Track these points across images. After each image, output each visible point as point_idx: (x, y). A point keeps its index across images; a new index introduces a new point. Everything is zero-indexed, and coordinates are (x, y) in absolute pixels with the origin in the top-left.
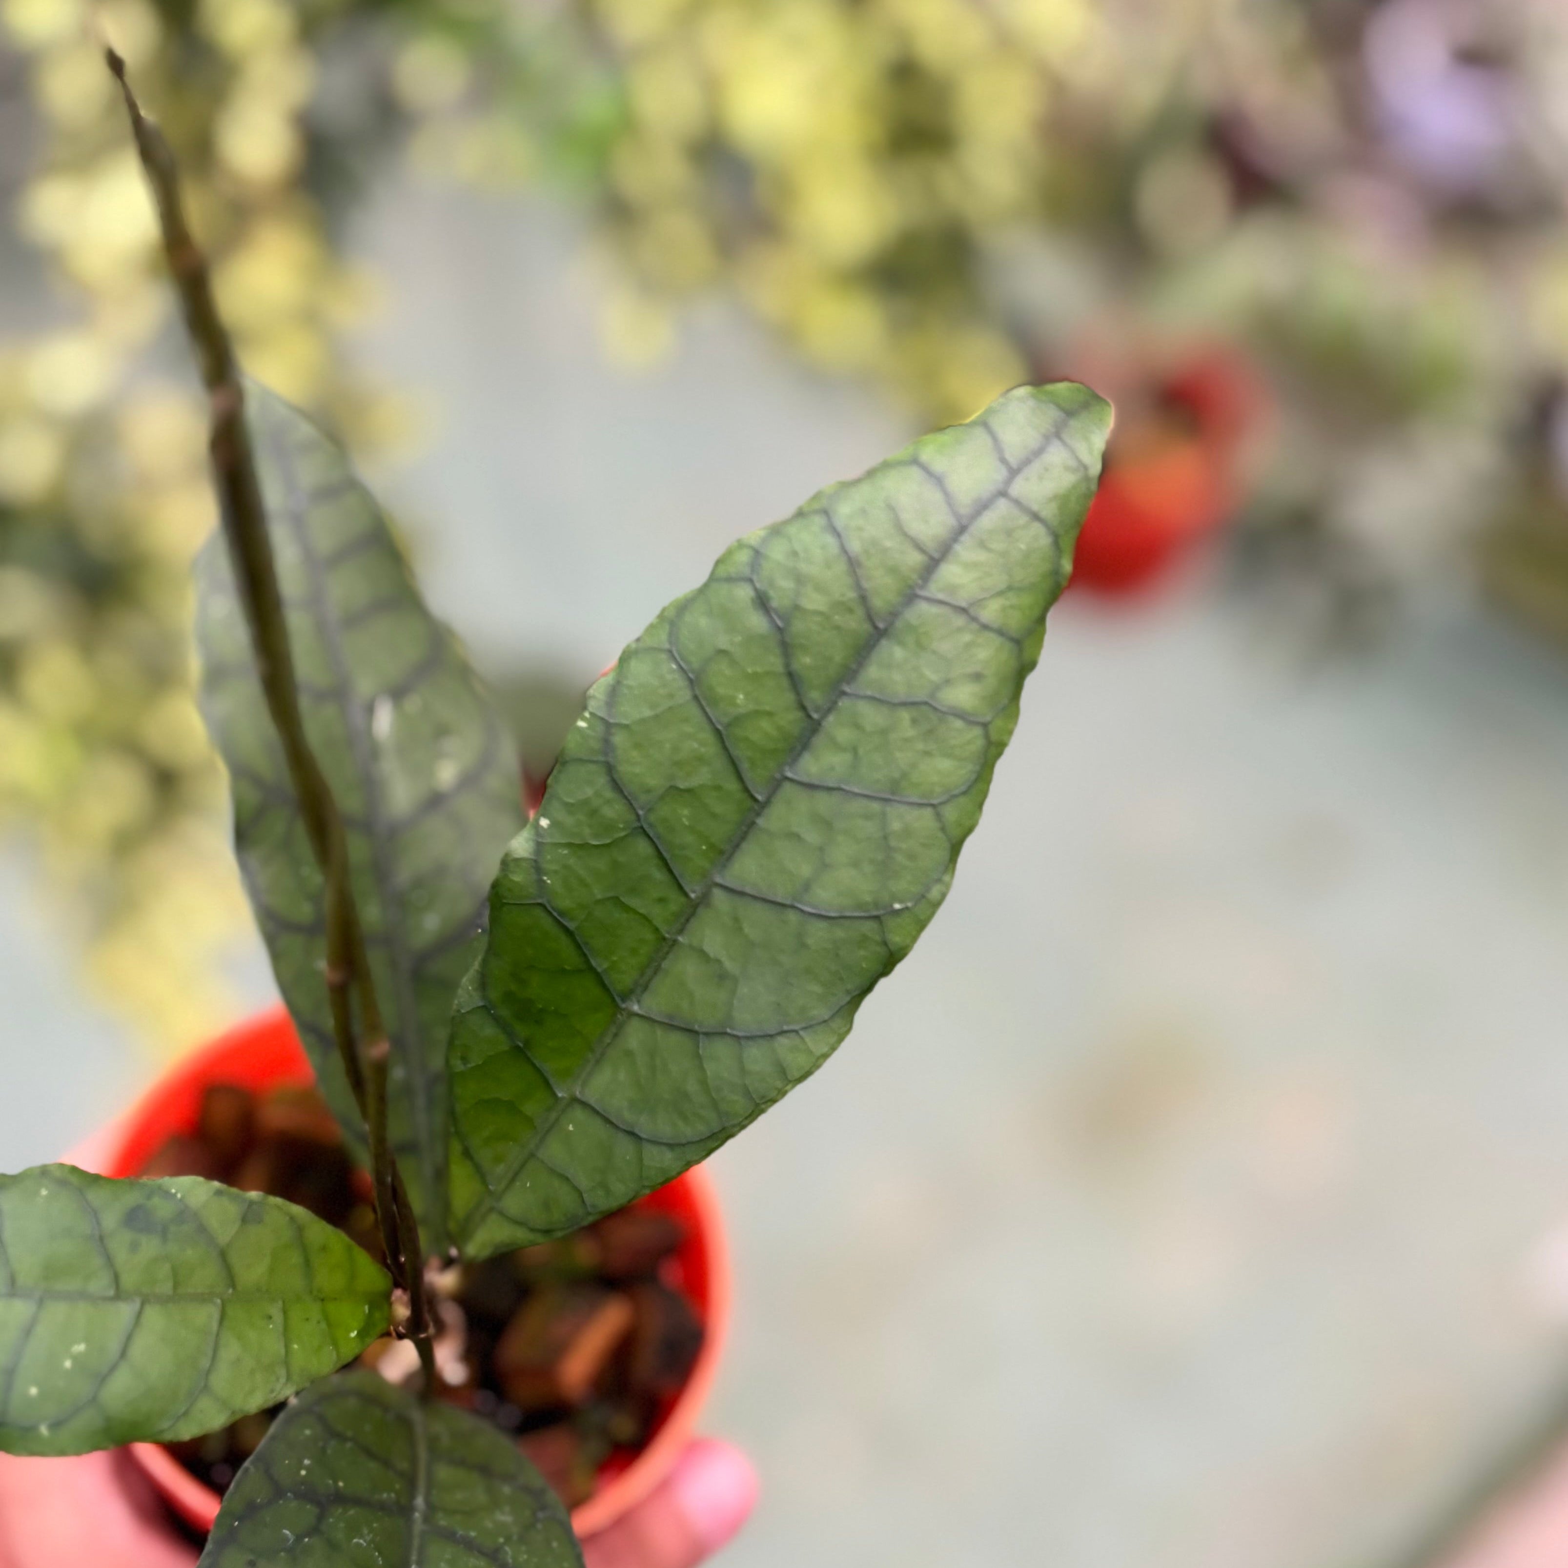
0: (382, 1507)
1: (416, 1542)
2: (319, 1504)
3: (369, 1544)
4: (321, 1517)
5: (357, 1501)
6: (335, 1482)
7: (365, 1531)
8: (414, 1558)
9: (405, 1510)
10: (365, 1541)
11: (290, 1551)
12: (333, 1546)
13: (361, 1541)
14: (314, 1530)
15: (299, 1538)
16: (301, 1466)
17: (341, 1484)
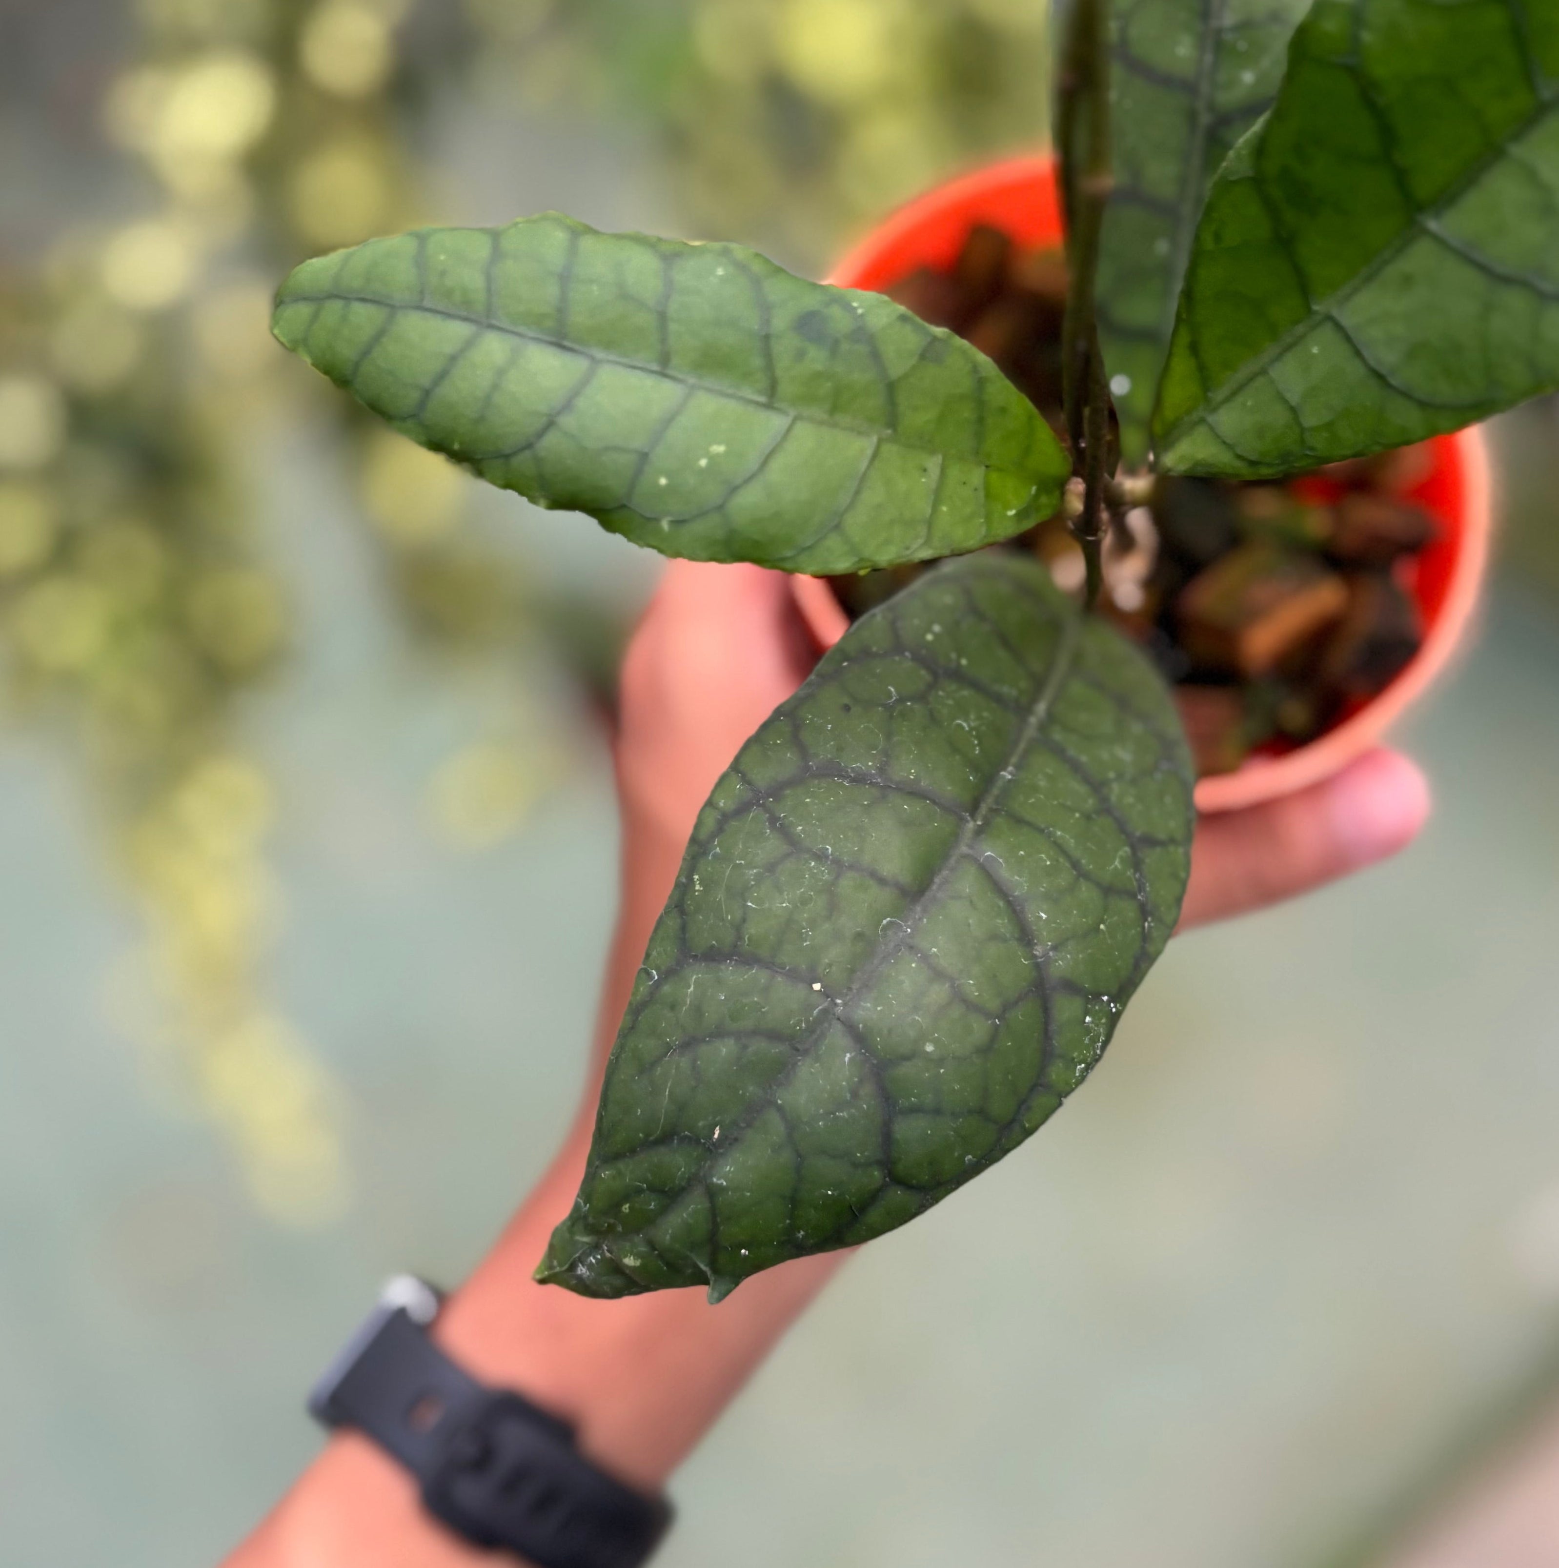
0: (999, 699)
1: (1022, 746)
2: (935, 674)
3: (971, 729)
4: (932, 686)
5: (975, 685)
6: (959, 657)
7: (972, 717)
8: (1014, 760)
9: (1023, 710)
10: (969, 725)
11: (889, 708)
12: (933, 718)
13: (965, 724)
14: (921, 697)
15: (901, 700)
16: (929, 630)
17: (964, 662)
